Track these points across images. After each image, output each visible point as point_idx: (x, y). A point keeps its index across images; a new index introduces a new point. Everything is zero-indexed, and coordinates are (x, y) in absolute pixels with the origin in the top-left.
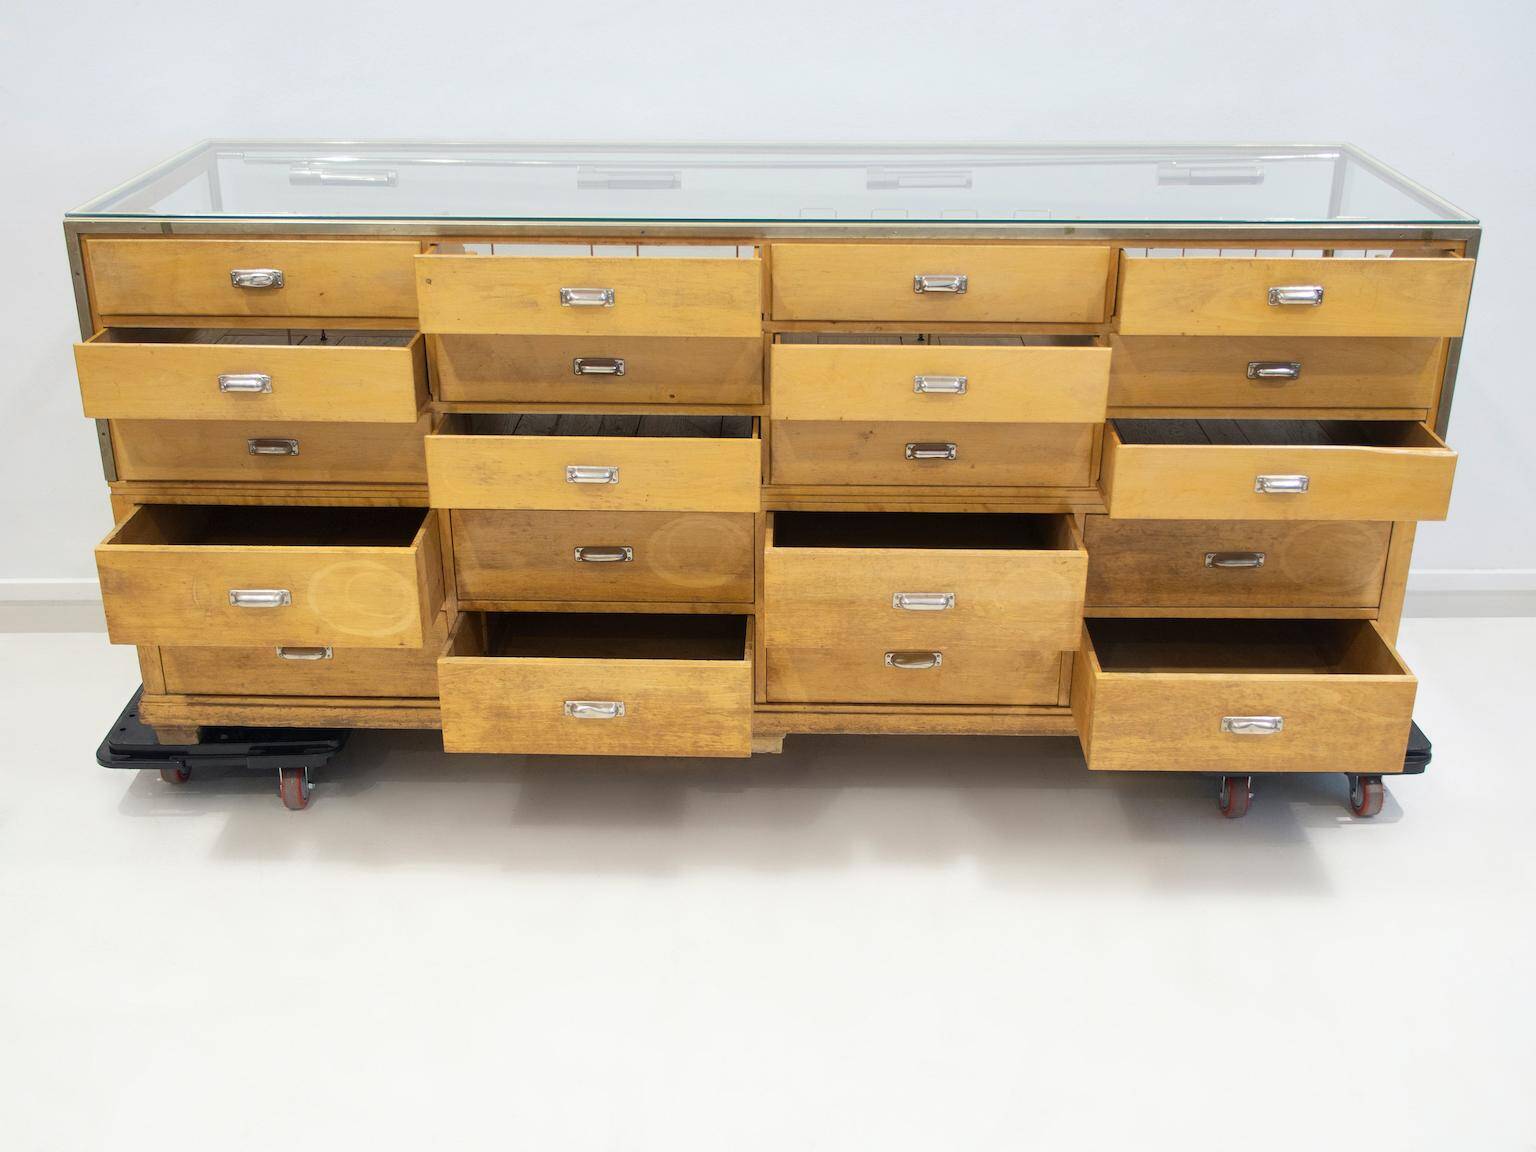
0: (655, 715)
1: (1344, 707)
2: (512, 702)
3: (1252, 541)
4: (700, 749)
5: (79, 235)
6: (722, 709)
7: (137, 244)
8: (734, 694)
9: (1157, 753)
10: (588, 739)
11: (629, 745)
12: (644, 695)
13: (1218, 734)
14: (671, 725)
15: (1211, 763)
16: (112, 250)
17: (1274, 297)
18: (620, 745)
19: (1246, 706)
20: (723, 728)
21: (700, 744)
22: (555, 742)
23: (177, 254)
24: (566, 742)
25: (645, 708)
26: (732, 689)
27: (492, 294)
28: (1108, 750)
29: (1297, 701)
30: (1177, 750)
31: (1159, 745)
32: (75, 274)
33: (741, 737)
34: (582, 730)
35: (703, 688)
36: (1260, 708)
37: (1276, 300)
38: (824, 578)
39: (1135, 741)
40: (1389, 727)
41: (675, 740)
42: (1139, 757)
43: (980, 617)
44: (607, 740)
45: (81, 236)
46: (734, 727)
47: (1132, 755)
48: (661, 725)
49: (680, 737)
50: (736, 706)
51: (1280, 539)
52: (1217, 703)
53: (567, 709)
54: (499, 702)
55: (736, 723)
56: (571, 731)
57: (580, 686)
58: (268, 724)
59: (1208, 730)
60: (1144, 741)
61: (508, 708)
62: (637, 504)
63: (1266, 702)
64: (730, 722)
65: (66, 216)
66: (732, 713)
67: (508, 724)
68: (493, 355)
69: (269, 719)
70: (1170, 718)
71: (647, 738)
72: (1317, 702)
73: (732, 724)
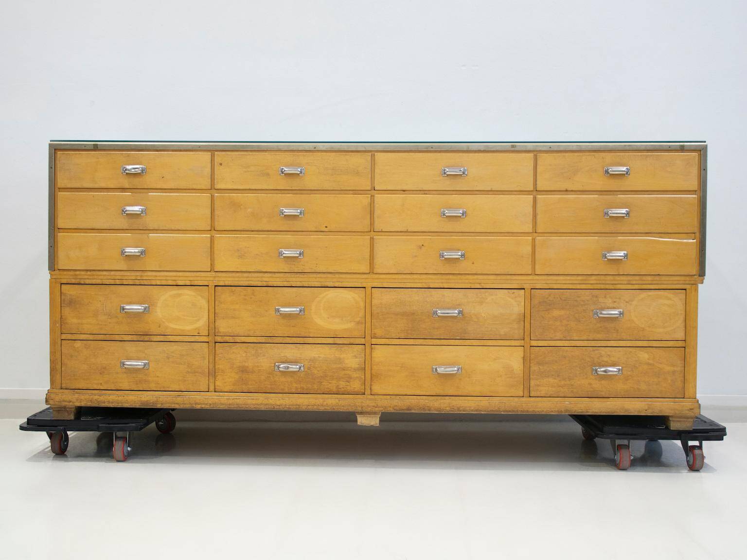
0: (318, 371)
1: (651, 362)
2: (250, 364)
3: (615, 304)
4: (339, 390)
5: (55, 149)
6: (351, 367)
7: (80, 153)
8: (357, 359)
9: (562, 387)
10: (285, 384)
11: (305, 388)
12: (313, 360)
13: (591, 377)
14: (326, 377)
15: (589, 392)
16: (68, 157)
17: (607, 172)
18: (301, 387)
19: (603, 361)
20: (351, 378)
21: (340, 387)
22: (269, 386)
23: (98, 158)
24: (274, 386)
25: (313, 367)
26: (356, 357)
27: (249, 170)
28: (538, 386)
29: (627, 358)
30: (572, 385)
31: (563, 382)
32: (50, 168)
33: (360, 383)
34: (283, 379)
35: (342, 356)
36: (610, 362)
37: (608, 173)
38: (399, 301)
39: (551, 380)
40: (674, 372)
41: (328, 385)
42: (554, 389)
43: (475, 322)
44: (295, 385)
45: (57, 150)
46: (357, 377)
47: (550, 388)
48: (322, 376)
49: (330, 383)
50: (357, 366)
51: (630, 302)
52: (589, 360)
53: (276, 368)
54: (243, 364)
55: (358, 375)
56: (277, 379)
57: (283, 355)
58: (111, 405)
59: (586, 374)
60: (556, 380)
61: (247, 367)
62: (311, 269)
63: (613, 359)
64: (355, 375)
65: (51, 141)
66: (355, 370)
67: (247, 376)
68: (242, 207)
69: (112, 403)
70: (567, 368)
71: (314, 383)
72: (637, 359)
73: (355, 376)
